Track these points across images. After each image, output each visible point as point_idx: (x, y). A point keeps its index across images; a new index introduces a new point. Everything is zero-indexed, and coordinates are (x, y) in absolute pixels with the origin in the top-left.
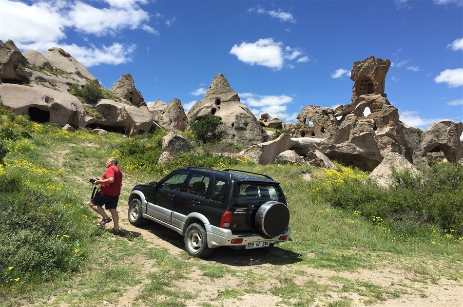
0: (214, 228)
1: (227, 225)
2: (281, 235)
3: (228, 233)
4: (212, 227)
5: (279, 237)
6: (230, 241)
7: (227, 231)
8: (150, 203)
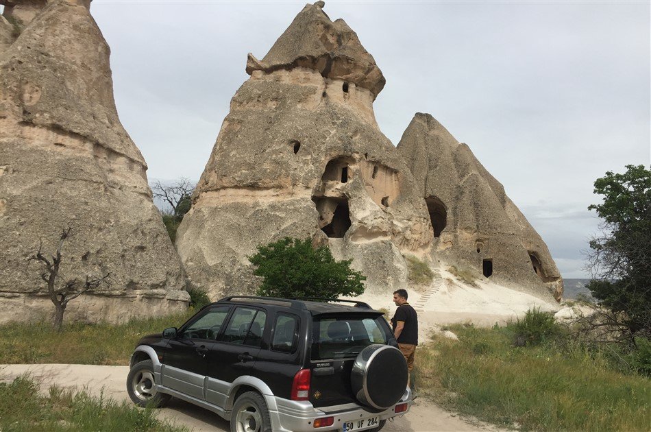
0: (281, 401)
1: (303, 394)
2: (397, 404)
3: (308, 409)
4: (277, 400)
5: (394, 407)
6: (312, 423)
7: (305, 406)
8: (167, 367)
